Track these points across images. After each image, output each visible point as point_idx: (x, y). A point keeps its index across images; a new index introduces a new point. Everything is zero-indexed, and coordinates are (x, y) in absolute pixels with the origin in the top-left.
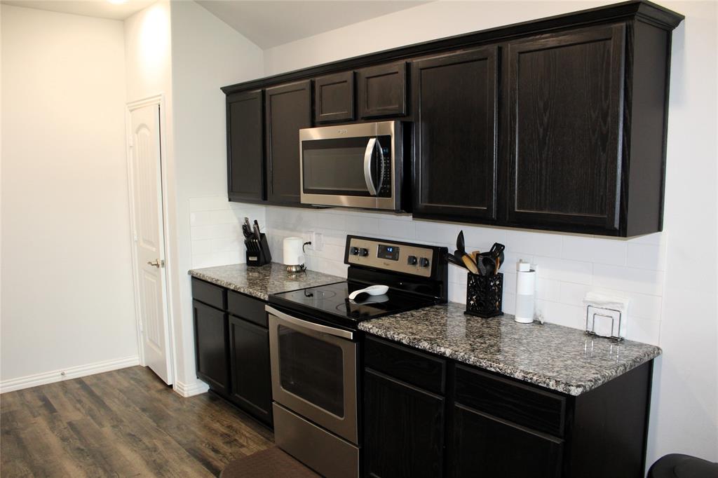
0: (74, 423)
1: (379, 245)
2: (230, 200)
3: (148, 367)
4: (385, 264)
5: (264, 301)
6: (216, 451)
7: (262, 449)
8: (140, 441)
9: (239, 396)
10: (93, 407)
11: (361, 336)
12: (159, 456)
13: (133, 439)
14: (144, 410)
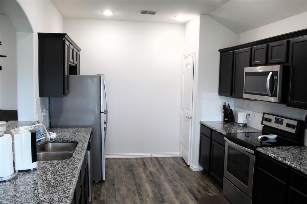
0: (152, 172)
1: (276, 118)
2: (219, 95)
3: (182, 158)
4: (277, 126)
5: (224, 135)
6: (199, 192)
7: (217, 195)
8: (173, 182)
9: (212, 173)
10: (159, 168)
11: (257, 153)
12: (178, 189)
13: (170, 181)
14: (177, 172)
